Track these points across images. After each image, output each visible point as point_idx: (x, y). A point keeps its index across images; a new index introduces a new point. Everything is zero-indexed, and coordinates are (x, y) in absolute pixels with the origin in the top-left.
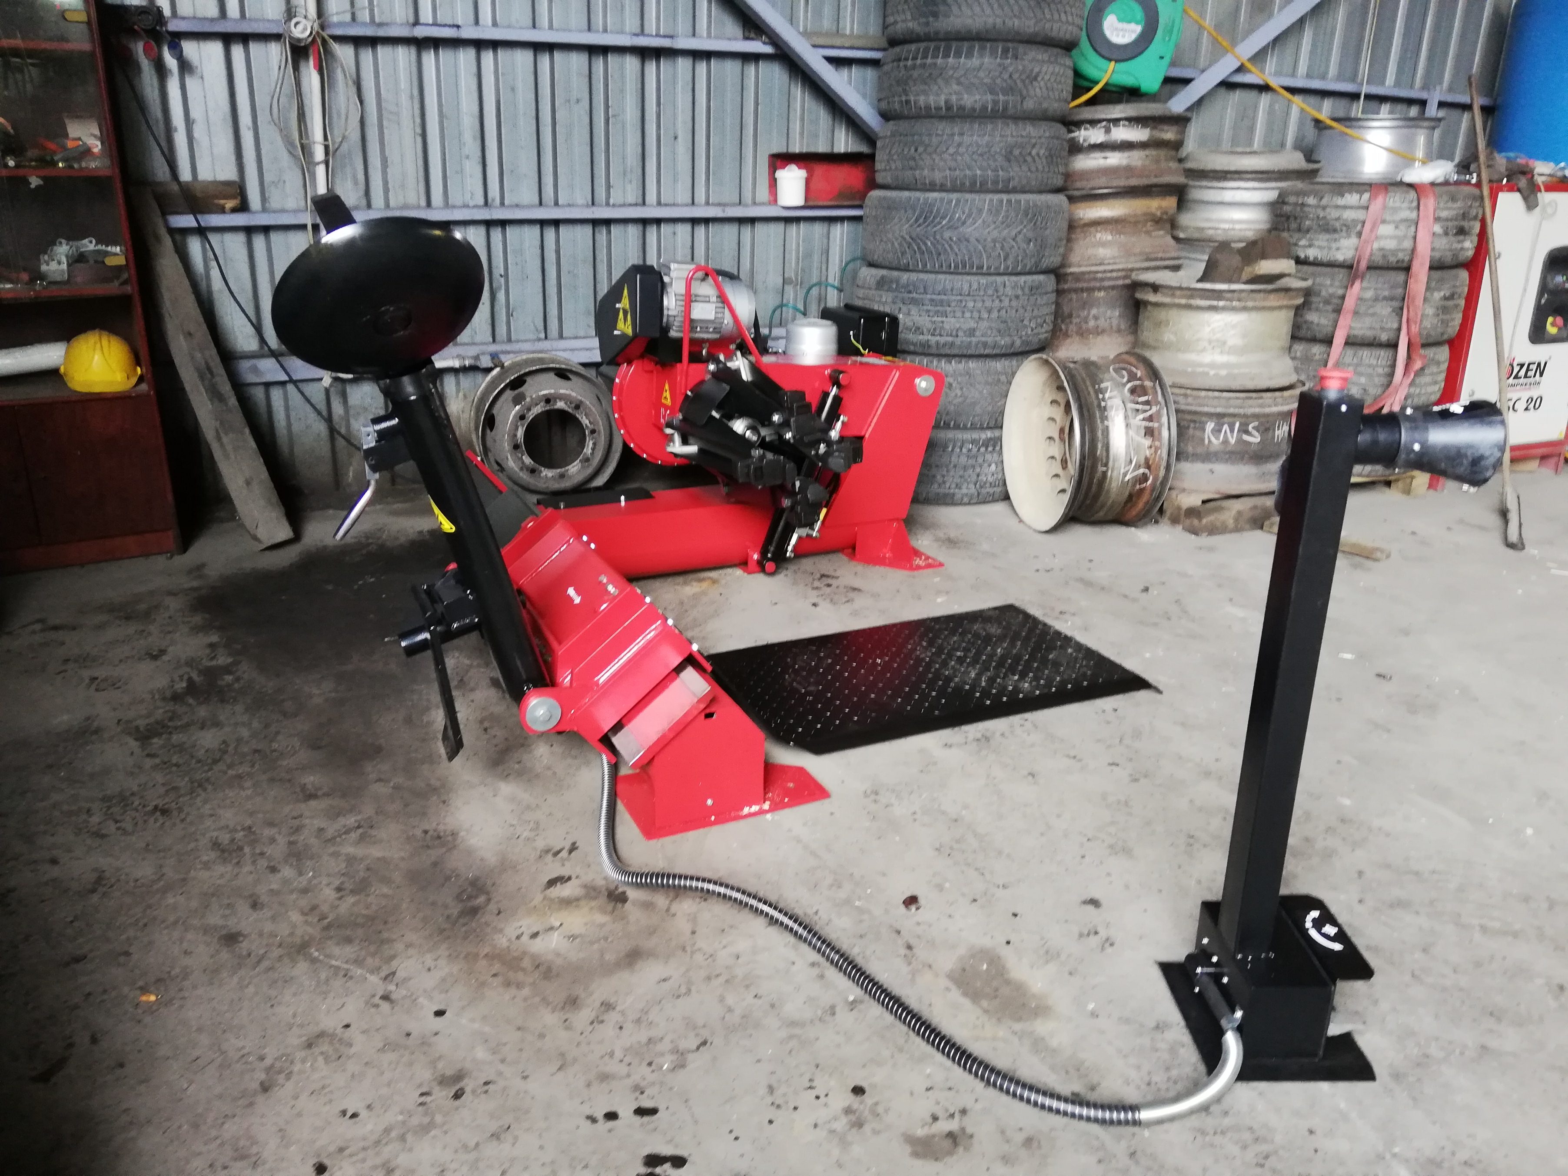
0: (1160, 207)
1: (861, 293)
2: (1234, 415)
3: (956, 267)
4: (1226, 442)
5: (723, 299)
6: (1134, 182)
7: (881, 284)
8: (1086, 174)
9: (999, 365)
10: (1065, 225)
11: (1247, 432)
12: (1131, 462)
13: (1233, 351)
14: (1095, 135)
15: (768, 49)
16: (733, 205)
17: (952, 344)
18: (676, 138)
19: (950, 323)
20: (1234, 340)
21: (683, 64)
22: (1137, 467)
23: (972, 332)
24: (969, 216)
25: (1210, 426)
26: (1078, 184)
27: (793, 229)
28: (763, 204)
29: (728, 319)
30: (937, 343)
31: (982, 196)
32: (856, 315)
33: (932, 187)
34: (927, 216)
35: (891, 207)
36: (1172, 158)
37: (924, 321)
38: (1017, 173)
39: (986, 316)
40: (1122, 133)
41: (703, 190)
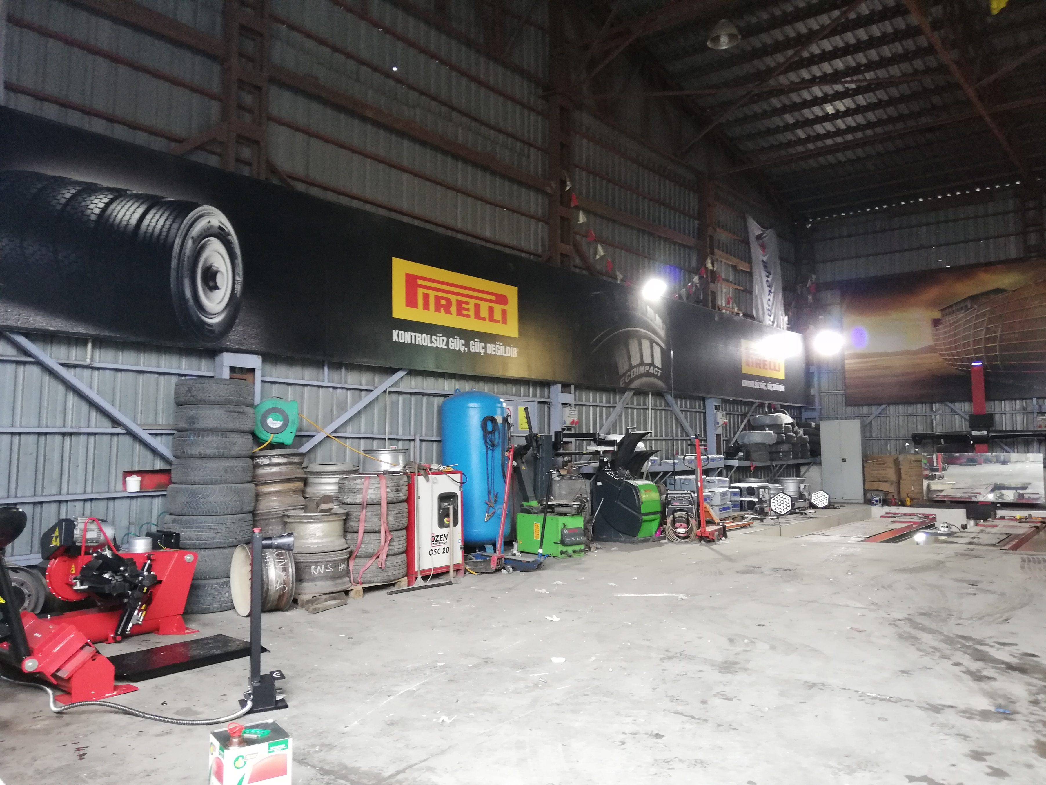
0: (294, 486)
1: (165, 526)
2: (322, 562)
3: (206, 513)
4: (320, 573)
5: (100, 530)
6: (282, 477)
7: (174, 521)
8: (263, 475)
9: (227, 551)
10: (254, 495)
11: (327, 568)
12: (277, 582)
13: (319, 538)
14: (266, 461)
15: (124, 431)
16: (105, 492)
17: (206, 544)
18: (78, 467)
19: (205, 535)
20: (319, 534)
21: (83, 438)
22: (281, 584)
23: (214, 538)
24: (210, 493)
25: (313, 567)
26: (260, 479)
27: (134, 501)
28: (120, 492)
29: (102, 537)
30: (199, 543)
31: (216, 486)
32: (161, 534)
33: (195, 483)
34: (193, 494)
35: (178, 491)
36: (298, 468)
37: (193, 535)
38: (230, 477)
39: (220, 531)
40: (276, 460)
41: (90, 487)
